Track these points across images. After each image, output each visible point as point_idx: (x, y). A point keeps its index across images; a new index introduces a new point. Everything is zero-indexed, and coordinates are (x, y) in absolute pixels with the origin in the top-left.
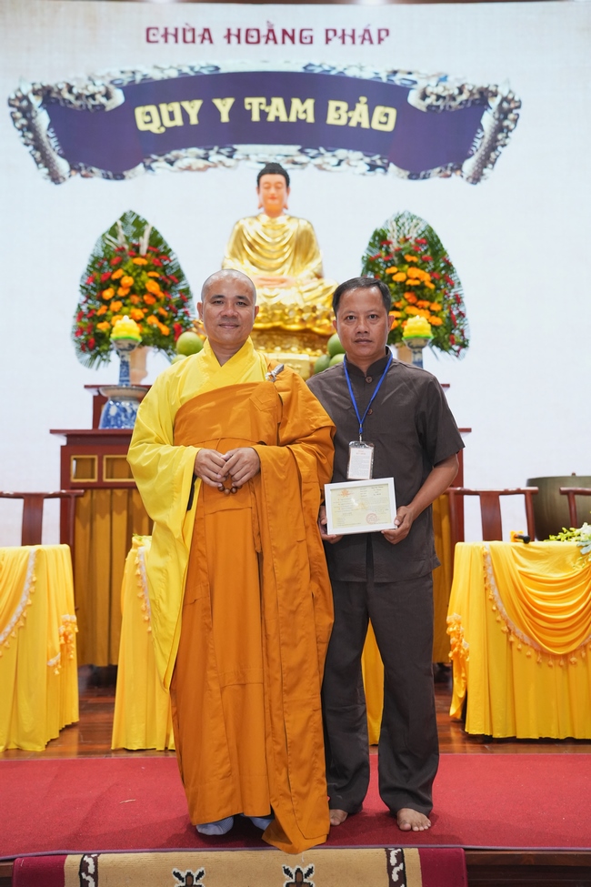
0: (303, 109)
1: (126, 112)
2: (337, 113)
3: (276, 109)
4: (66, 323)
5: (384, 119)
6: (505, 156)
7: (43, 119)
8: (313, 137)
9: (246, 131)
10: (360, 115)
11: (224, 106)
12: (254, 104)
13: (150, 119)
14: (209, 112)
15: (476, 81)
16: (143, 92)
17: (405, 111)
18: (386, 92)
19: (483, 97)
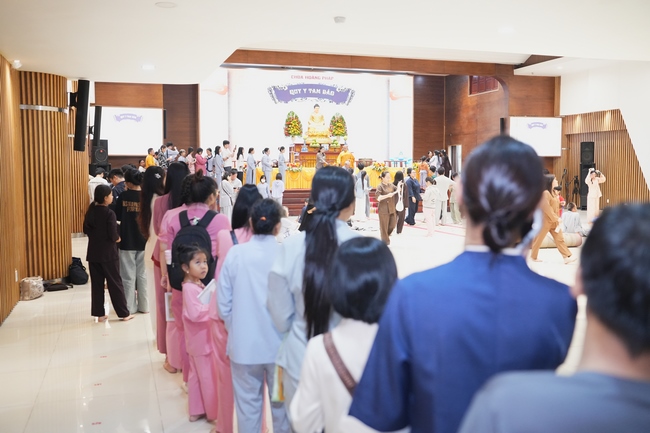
0: (319, 91)
1: (288, 91)
2: (324, 92)
3: (314, 91)
4: (283, 132)
5: (332, 93)
6: (352, 101)
7: (273, 92)
8: (320, 96)
9: (309, 95)
10: (328, 92)
11: (305, 90)
12: (310, 90)
13: (292, 92)
14: (302, 91)
15: (348, 88)
16: (291, 87)
17: (336, 92)
18: (332, 89)
19: (349, 90)
